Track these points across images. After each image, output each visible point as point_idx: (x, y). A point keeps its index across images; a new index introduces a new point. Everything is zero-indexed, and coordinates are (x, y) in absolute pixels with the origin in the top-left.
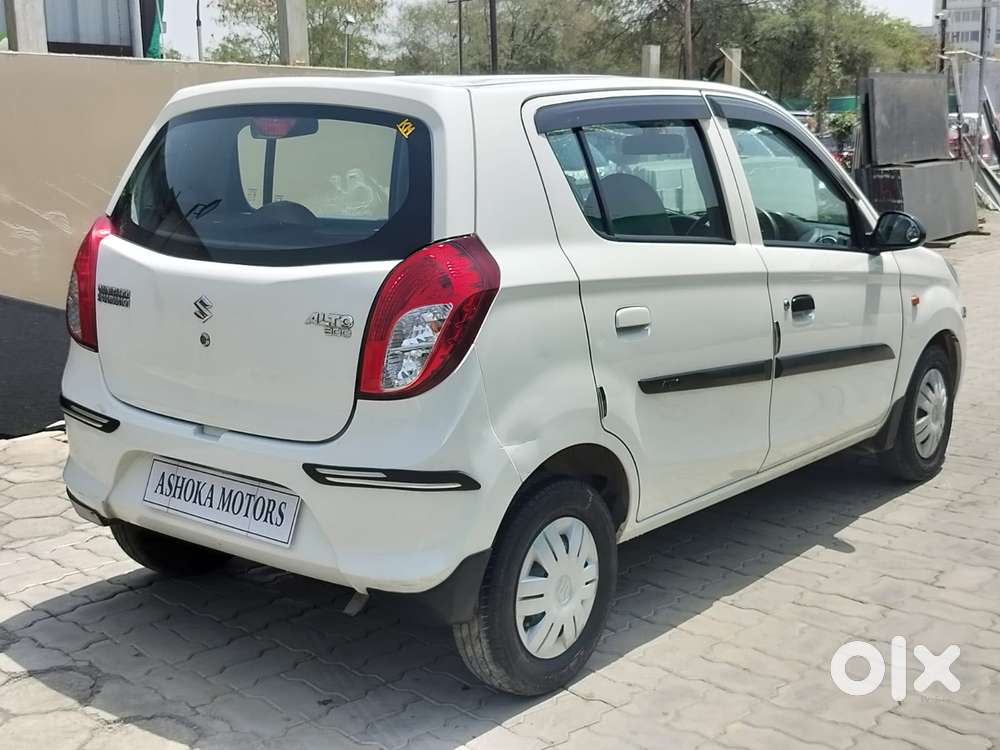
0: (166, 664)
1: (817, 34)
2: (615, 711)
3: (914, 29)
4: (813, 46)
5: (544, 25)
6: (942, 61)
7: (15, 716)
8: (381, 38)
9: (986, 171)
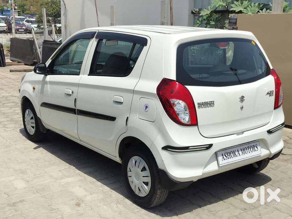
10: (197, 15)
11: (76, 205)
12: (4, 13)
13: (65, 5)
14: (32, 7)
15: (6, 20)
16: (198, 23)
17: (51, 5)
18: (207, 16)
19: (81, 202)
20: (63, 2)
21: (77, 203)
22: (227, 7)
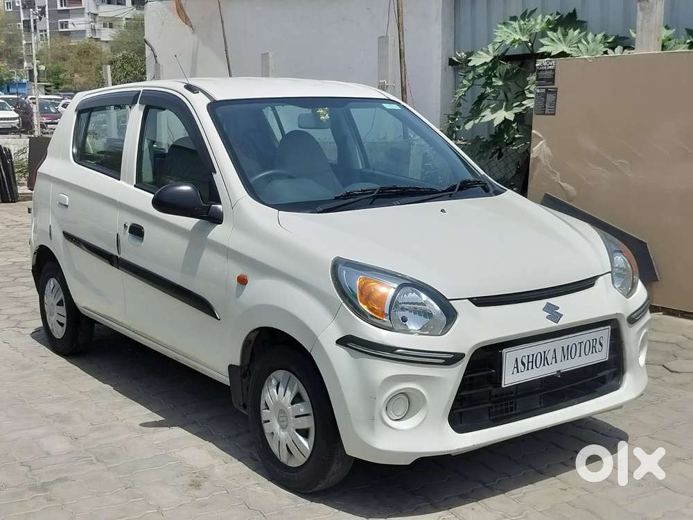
10: (462, 68)
11: (191, 485)
12: (12, 90)
13: (155, 57)
14: (76, 75)
15: (17, 104)
16: (465, 86)
17: (123, 64)
18: (485, 67)
19: (201, 479)
20: (152, 50)
21: (193, 481)
22: (530, 44)
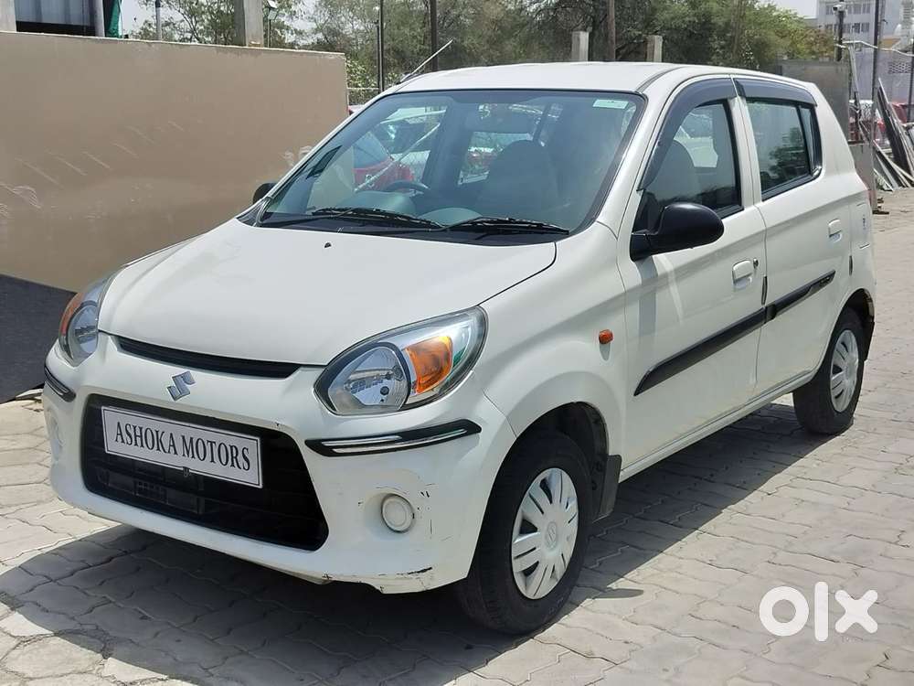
0: (174, 627)
1: (714, 24)
2: (616, 668)
3: (800, 21)
4: (711, 36)
5: (454, 13)
6: (840, 49)
7: (31, 679)
8: (298, 24)
9: (879, 153)
